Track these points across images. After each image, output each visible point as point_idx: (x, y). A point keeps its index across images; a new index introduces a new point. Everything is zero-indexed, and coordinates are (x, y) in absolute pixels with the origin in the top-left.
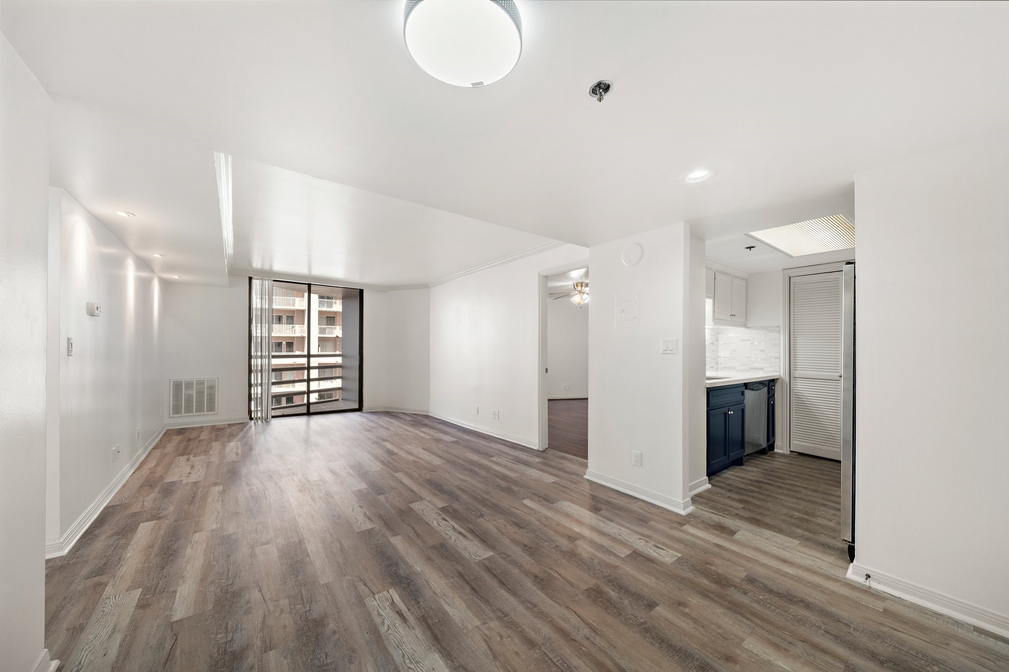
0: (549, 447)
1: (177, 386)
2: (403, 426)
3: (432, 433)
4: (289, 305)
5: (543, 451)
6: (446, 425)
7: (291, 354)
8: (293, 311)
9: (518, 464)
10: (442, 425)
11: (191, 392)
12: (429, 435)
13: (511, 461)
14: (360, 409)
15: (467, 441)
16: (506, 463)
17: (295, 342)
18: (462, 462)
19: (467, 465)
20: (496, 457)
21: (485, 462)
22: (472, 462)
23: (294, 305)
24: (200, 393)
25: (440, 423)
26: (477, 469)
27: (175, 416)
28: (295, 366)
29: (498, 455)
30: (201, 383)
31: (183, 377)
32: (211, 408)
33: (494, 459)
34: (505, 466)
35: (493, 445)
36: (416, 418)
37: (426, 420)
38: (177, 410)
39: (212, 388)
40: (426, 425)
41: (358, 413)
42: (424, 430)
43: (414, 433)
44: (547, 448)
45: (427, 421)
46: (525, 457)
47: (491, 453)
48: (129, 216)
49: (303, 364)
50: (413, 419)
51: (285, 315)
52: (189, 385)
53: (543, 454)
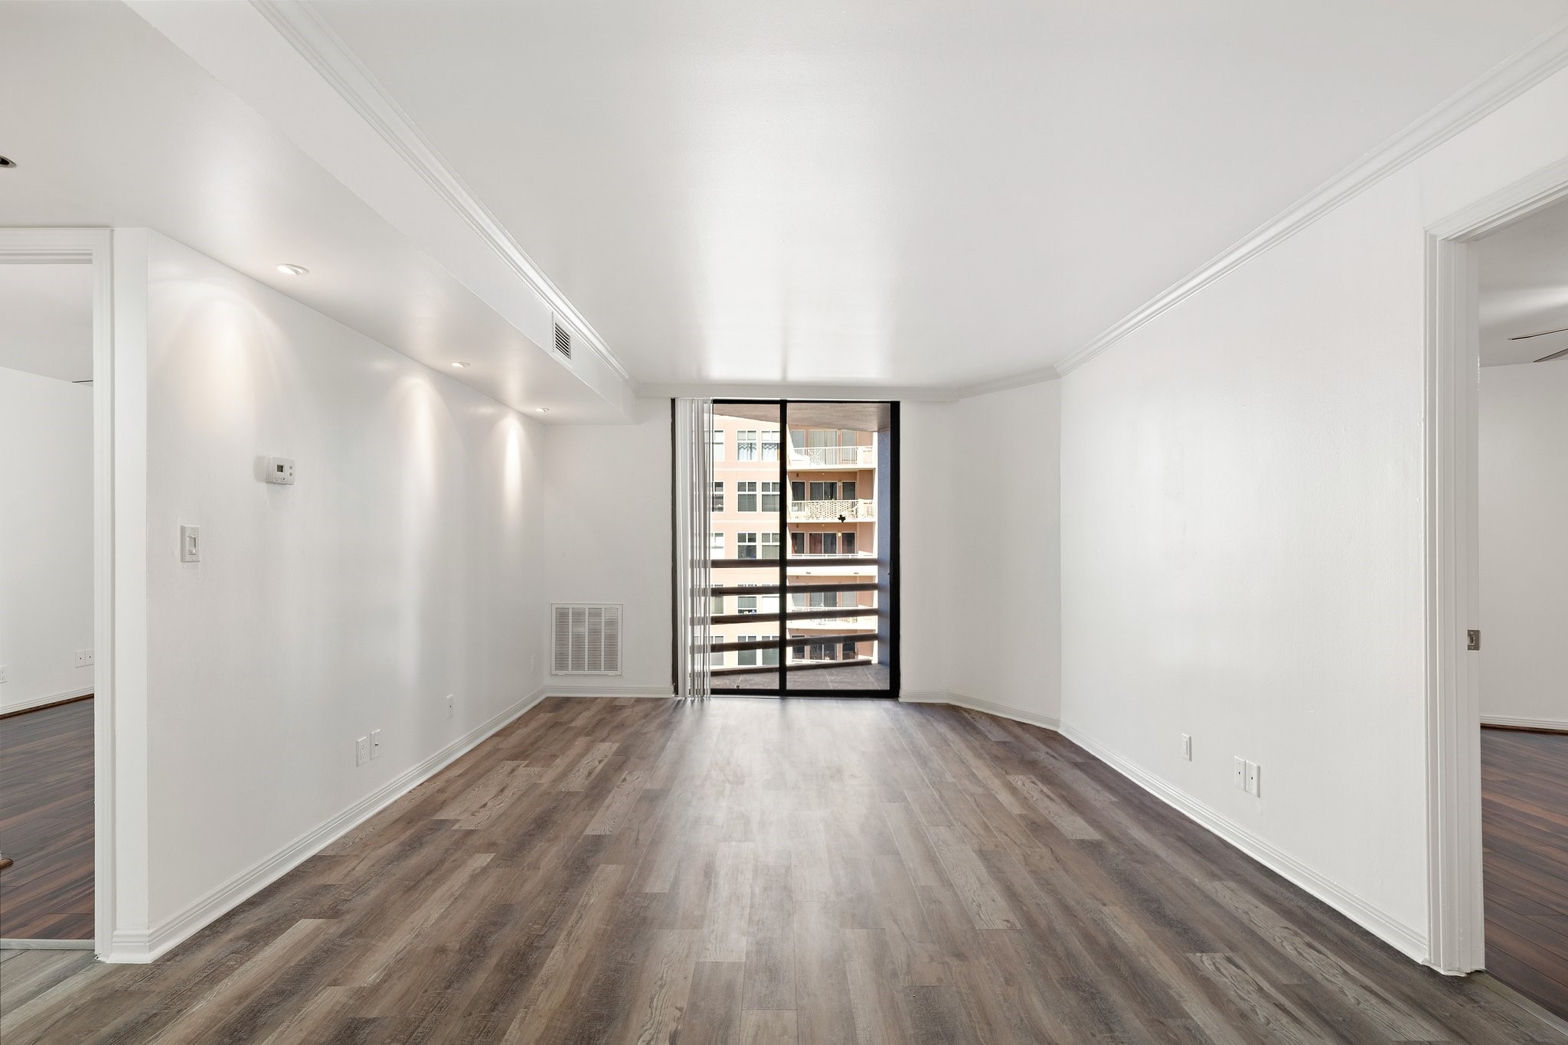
0: (1490, 971)
1: (562, 616)
2: (969, 756)
3: (1036, 795)
4: (846, 461)
5: (1455, 984)
6: (1096, 778)
7: (850, 556)
8: (853, 474)
9: (1309, 1022)
10: (1079, 773)
11: (581, 630)
12: (1024, 801)
13: (1272, 991)
14: (892, 693)
15: (1138, 853)
16: (1254, 998)
17: (858, 531)
18: (1076, 945)
19: (1087, 959)
20: (1218, 956)
21: (1163, 967)
22: (1113, 956)
23: (854, 460)
24: (595, 632)
25: (1076, 765)
26: (1116, 996)
27: (558, 672)
28: (858, 582)
29: (1232, 947)
30: (595, 613)
31: (572, 600)
32: (612, 665)
33: (1205, 962)
34: (1243, 1016)
35: (1224, 892)
36: (1017, 737)
37: (1041, 746)
38: (561, 663)
39: (612, 623)
40: (1031, 766)
41: (887, 704)
42: (1019, 780)
43: (985, 787)
44: (1478, 972)
45: (1041, 753)
46: (1351, 994)
47: (1204, 932)
48: (297, 272)
49: (872, 577)
50: (1009, 739)
51: (840, 481)
52: (578, 615)
53: (1453, 1003)
